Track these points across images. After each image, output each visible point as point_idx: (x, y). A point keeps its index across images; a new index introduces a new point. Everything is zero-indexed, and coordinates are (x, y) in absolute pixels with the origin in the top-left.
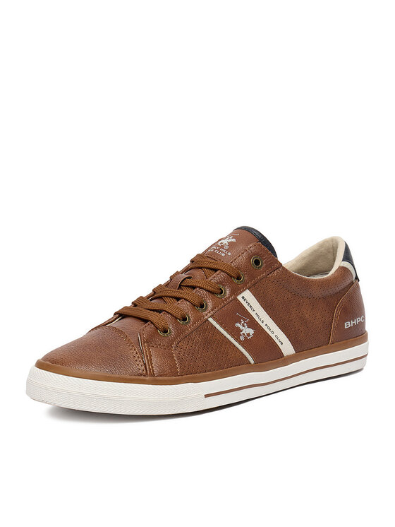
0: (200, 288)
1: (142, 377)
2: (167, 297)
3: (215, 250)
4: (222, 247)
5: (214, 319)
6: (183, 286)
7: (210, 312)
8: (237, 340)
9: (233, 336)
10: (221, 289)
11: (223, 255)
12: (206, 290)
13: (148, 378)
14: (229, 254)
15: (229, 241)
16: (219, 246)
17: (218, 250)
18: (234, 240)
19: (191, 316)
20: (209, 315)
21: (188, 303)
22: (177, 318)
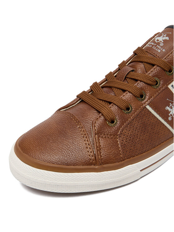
0: (141, 81)
1: (92, 167)
2: (115, 88)
3: (153, 46)
4: (158, 44)
5: (150, 106)
6: (128, 78)
7: (147, 101)
8: (166, 120)
9: (163, 118)
10: (156, 81)
11: (159, 51)
12: (145, 83)
13: (97, 167)
14: (164, 50)
15: (164, 38)
16: (155, 43)
17: (155, 46)
18: (167, 38)
19: (133, 106)
20: (147, 103)
21: (131, 94)
22: (122, 109)
